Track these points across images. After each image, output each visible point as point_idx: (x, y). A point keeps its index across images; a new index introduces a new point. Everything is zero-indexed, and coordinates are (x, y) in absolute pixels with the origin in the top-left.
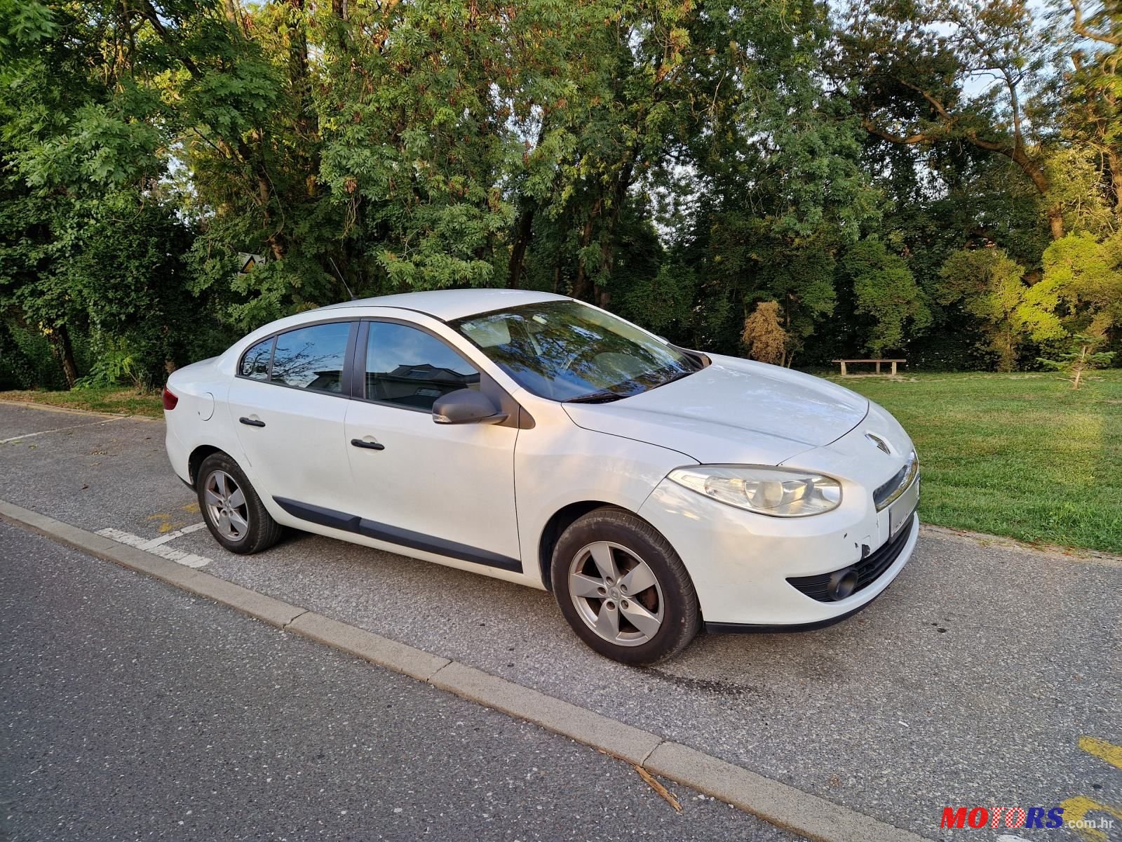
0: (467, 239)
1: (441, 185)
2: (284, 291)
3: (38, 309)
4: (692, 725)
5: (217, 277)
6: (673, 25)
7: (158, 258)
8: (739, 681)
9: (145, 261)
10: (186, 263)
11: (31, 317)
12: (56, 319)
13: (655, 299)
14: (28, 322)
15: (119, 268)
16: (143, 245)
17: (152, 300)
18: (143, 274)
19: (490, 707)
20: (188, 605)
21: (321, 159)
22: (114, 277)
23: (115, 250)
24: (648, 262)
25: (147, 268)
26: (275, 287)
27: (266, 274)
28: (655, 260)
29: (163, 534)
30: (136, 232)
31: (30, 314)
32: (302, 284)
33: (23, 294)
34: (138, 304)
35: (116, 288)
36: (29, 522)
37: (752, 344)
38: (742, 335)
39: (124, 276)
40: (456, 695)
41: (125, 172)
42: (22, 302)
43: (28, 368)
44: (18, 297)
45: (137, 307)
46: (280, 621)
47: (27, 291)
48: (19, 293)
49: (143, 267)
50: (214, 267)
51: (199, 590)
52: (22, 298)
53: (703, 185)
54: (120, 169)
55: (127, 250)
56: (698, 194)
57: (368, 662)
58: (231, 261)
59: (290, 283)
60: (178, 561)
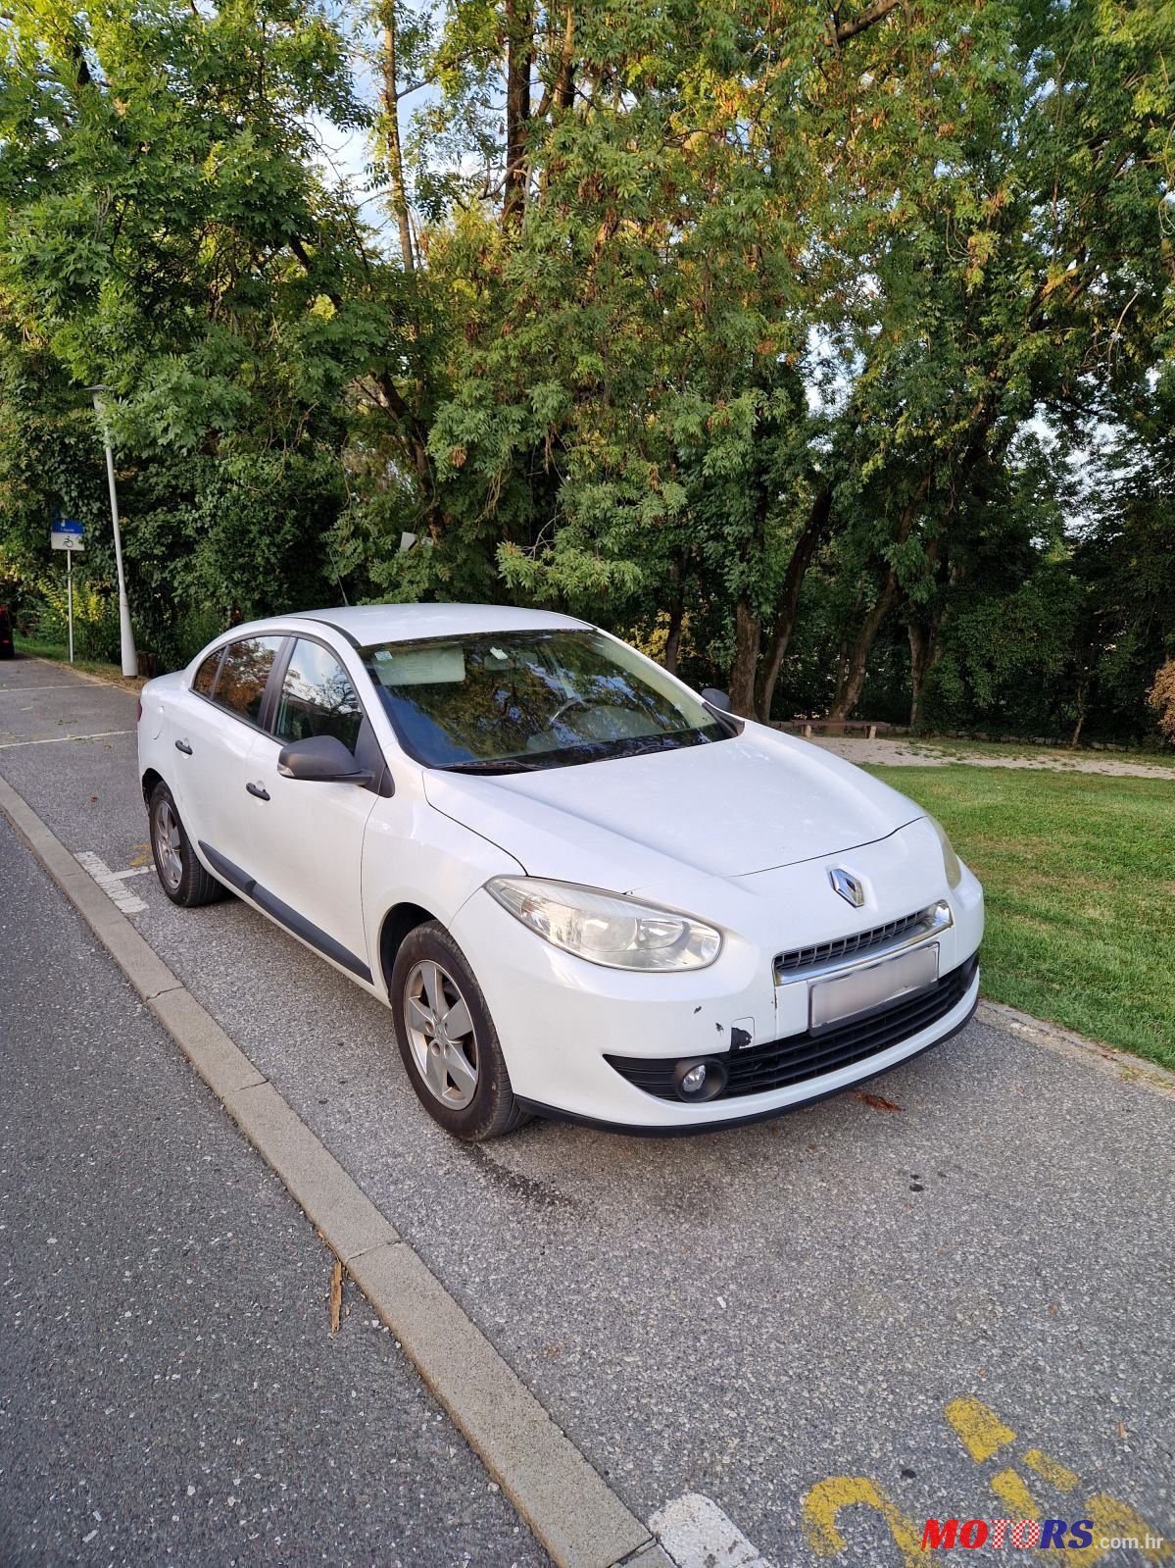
0: (613, 531)
1: (585, 458)
2: (427, 585)
3: (188, 586)
4: (453, 1230)
5: (359, 562)
6: (974, 228)
7: (294, 535)
8: (565, 1189)
9: (278, 539)
10: (327, 544)
11: (181, 596)
12: (205, 600)
13: (1006, 627)
14: (176, 600)
15: (249, 546)
16: (280, 519)
17: (280, 586)
18: (274, 554)
19: (255, 1148)
20: (83, 954)
21: (436, 421)
22: (243, 556)
23: (248, 523)
24: (1006, 569)
25: (278, 546)
26: (418, 578)
27: (409, 562)
28: (1017, 568)
29: (131, 867)
30: (273, 503)
31: (179, 591)
32: (450, 578)
33: (176, 568)
34: (265, 589)
35: (243, 568)
36: (26, 833)
37: (1164, 708)
38: (1148, 695)
39: (254, 555)
40: (236, 1125)
41: (196, 435)
42: (174, 577)
43: (175, 655)
44: (171, 571)
45: (264, 593)
46: (145, 993)
47: (179, 565)
48: (172, 567)
49: (275, 545)
50: (355, 550)
51: (107, 941)
52: (173, 573)
53: (1146, 453)
54: (191, 431)
55: (260, 523)
56: (1138, 468)
57: (188, 1062)
58: (375, 543)
59: (437, 575)
60: (117, 903)
